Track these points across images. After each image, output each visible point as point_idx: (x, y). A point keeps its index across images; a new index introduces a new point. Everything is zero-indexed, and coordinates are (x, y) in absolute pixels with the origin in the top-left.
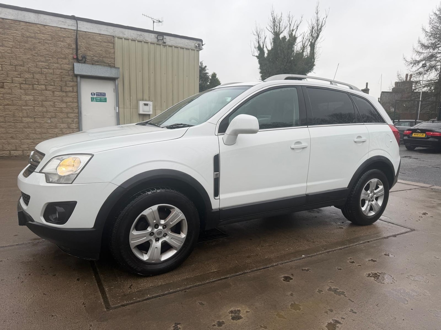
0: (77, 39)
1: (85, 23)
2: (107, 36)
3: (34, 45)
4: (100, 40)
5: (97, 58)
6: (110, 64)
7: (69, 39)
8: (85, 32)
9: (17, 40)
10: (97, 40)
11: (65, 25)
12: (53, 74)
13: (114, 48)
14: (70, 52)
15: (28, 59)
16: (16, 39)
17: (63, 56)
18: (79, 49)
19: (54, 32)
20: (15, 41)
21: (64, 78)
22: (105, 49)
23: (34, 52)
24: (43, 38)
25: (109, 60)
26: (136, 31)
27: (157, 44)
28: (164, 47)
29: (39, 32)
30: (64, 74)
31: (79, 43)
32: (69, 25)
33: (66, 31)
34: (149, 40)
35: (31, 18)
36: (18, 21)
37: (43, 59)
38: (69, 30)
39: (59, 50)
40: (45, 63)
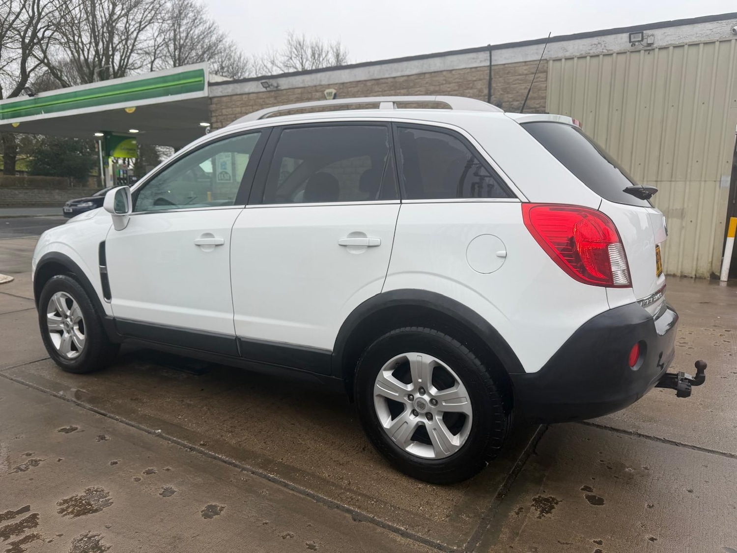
0: (490, 79)
1: (504, 51)
2: (536, 62)
4: (526, 72)
5: (518, 103)
6: (538, 108)
7: (480, 82)
8: (504, 64)
10: (521, 72)
11: (476, 62)
13: (546, 80)
18: (492, 94)
24: (449, 90)
25: (537, 103)
26: (589, 39)
27: (631, 52)
28: (649, 53)
29: (444, 82)
31: (494, 85)
32: (481, 60)
33: (478, 71)
34: (616, 48)
35: (436, 65)
36: (423, 73)
38: (481, 69)
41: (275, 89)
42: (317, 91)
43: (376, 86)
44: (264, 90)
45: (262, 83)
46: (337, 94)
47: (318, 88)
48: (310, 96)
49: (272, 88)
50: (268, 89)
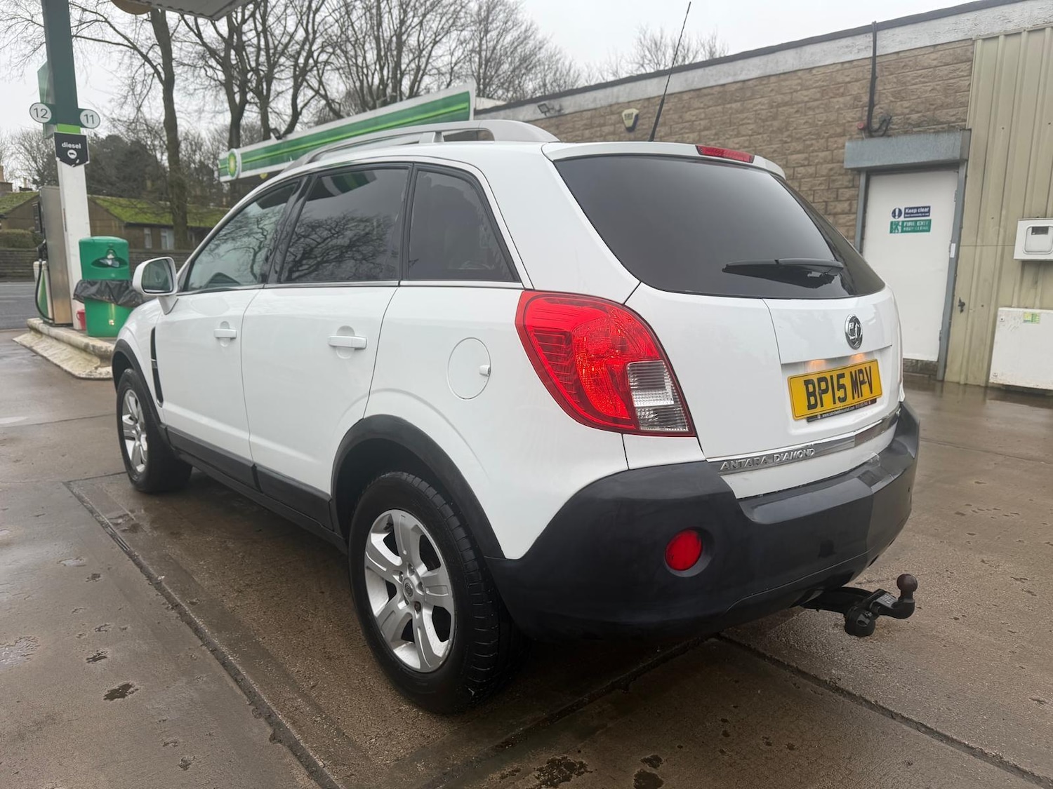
0: (874, 78)
1: (898, 30)
2: (954, 45)
3: (787, 120)
4: (935, 63)
5: (919, 115)
6: (954, 122)
7: (858, 84)
8: (898, 53)
9: (760, 119)
10: (926, 64)
11: (851, 53)
12: (815, 177)
13: (970, 74)
14: (854, 117)
15: (775, 151)
16: (760, 116)
17: (839, 130)
18: (876, 103)
19: (827, 78)
20: (758, 121)
21: (834, 181)
22: (946, 82)
23: (786, 134)
24: (806, 99)
25: (952, 114)
29: (799, 88)
30: (836, 173)
31: (879, 88)
32: (859, 50)
33: (854, 67)
35: (788, 61)
36: (765, 77)
37: (799, 147)
38: (859, 63)
39: (833, 117)
40: (803, 153)
41: (557, 114)
42: (612, 113)
43: (696, 100)
44: (543, 116)
45: (539, 107)
46: (641, 114)
47: (614, 108)
48: (602, 122)
49: (553, 113)
50: (548, 115)
